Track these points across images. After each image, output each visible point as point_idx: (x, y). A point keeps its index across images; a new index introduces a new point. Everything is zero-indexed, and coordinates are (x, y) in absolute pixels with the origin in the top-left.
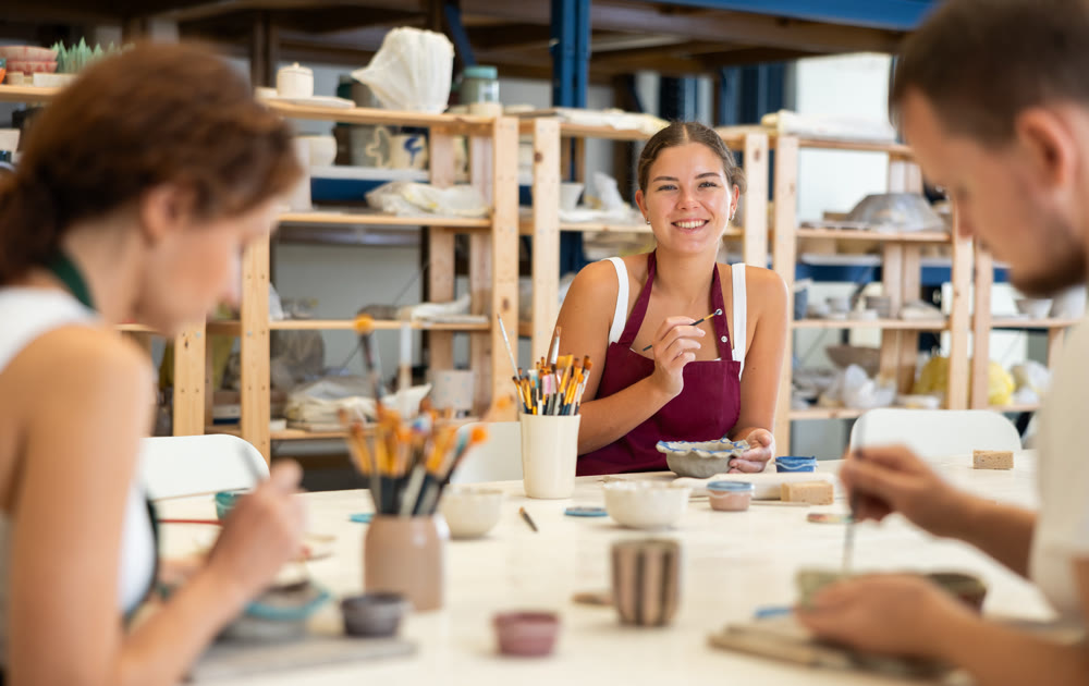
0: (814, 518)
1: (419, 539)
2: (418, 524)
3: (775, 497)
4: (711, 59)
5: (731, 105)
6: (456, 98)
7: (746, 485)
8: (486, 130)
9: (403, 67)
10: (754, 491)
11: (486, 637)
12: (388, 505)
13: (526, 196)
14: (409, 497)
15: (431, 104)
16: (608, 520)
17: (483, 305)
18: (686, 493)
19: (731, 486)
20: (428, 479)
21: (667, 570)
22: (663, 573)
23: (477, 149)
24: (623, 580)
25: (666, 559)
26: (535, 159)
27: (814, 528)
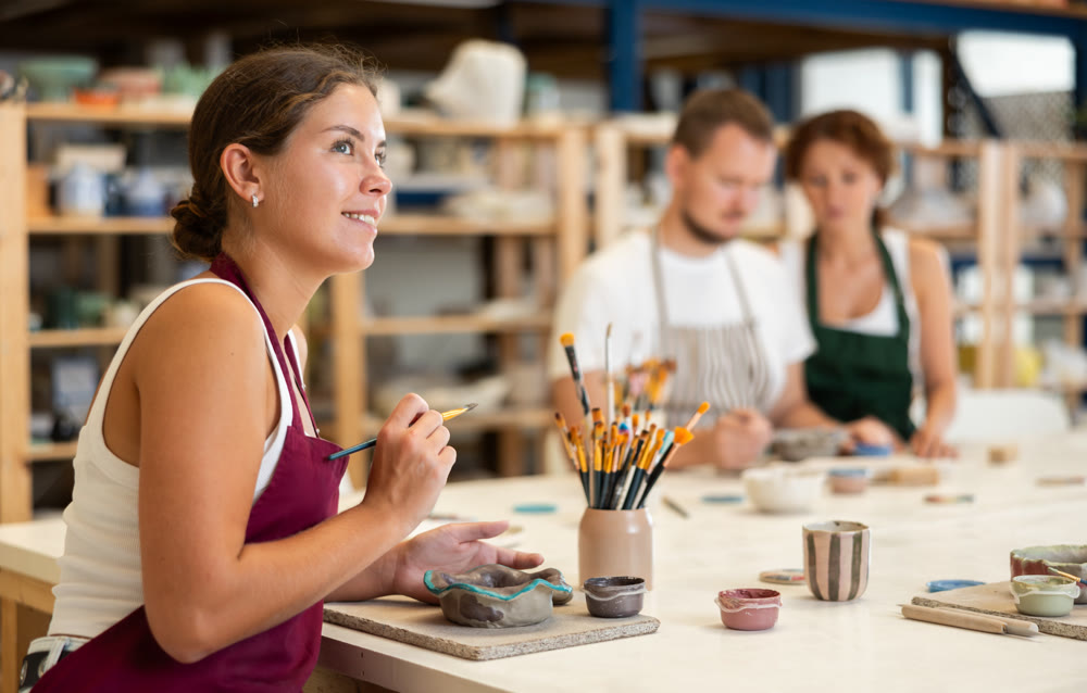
0: (932, 500)
1: (633, 530)
2: (630, 514)
3: (889, 479)
4: (731, 63)
6: (526, 106)
7: (862, 472)
8: (550, 141)
9: (475, 83)
11: (715, 612)
12: (605, 501)
13: (591, 201)
14: (622, 492)
15: (501, 117)
19: (849, 472)
20: (640, 474)
21: (857, 550)
22: (854, 553)
23: (544, 157)
24: (818, 560)
25: (858, 540)
26: (597, 165)
27: (934, 509)
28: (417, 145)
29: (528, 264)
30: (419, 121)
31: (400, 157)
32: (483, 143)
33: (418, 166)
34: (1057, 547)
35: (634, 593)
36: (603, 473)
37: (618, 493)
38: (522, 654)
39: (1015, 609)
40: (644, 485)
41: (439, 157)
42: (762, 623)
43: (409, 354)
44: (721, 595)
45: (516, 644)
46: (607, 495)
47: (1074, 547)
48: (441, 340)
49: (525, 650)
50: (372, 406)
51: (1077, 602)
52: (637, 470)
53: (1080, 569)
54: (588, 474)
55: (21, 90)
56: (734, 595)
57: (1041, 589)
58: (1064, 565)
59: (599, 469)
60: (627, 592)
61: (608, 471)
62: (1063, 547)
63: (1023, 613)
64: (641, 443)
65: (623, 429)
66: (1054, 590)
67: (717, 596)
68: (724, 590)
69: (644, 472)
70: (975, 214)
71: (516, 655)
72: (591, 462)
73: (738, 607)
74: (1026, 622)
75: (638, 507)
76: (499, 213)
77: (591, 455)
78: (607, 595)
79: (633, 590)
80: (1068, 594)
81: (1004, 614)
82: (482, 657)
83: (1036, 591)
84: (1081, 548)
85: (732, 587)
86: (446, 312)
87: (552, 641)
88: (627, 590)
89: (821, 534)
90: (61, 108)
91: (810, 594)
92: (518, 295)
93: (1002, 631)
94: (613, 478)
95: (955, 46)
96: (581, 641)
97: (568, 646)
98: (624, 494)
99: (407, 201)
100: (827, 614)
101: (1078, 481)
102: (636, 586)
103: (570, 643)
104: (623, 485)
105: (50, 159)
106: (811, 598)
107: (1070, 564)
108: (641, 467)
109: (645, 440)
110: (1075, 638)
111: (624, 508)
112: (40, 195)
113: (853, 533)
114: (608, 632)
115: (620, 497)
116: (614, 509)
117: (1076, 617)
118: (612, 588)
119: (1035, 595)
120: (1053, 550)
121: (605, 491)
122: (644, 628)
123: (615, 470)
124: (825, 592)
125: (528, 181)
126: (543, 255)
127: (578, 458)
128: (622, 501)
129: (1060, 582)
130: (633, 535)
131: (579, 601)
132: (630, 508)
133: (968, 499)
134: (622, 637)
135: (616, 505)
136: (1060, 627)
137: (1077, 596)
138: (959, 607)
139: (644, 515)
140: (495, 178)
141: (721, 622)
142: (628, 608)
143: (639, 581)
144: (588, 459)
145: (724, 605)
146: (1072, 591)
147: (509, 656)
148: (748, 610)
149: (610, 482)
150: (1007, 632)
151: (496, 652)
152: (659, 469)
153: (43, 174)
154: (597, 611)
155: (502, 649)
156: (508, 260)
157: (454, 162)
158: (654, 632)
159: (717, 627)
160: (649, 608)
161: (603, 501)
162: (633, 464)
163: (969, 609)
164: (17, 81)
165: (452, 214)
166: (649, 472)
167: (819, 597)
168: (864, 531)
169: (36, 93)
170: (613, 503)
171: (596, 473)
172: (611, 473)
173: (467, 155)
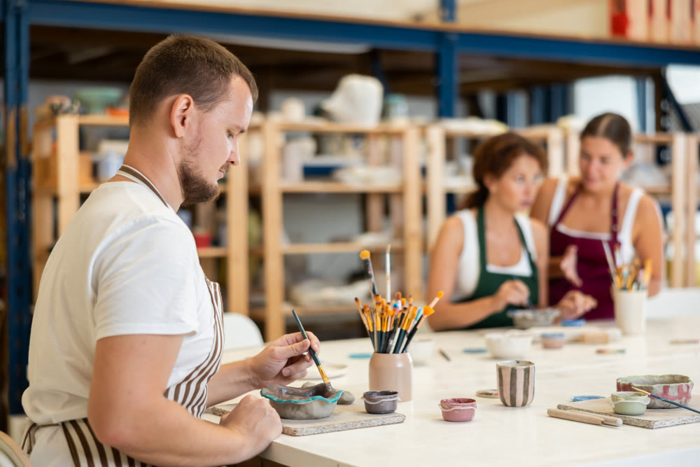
0: (600, 352)
1: (400, 365)
2: (398, 356)
3: (578, 341)
4: (526, 84)
5: (538, 111)
6: (385, 113)
7: (561, 335)
8: (399, 135)
9: (352, 101)
10: (566, 338)
11: (439, 412)
12: (383, 349)
13: (424, 171)
14: (393, 343)
15: (369, 120)
16: (488, 355)
17: (400, 233)
18: (530, 340)
19: (553, 336)
20: (403, 333)
21: (527, 377)
22: (525, 378)
23: (395, 144)
24: (504, 383)
25: (527, 371)
26: (429, 150)
27: (600, 357)
28: (319, 139)
29: (387, 211)
30: (320, 124)
31: (308, 145)
32: (359, 136)
33: (319, 151)
34: (645, 377)
35: (391, 400)
36: (381, 332)
37: (391, 344)
38: (322, 433)
39: (613, 411)
40: (406, 339)
41: (332, 146)
42: (465, 417)
43: (314, 266)
44: (442, 401)
45: (318, 428)
46: (384, 345)
47: (656, 376)
48: (333, 256)
49: (324, 431)
50: (288, 297)
51: (649, 407)
52: (401, 330)
53: (652, 388)
54: (373, 332)
55: (76, 108)
56: (451, 402)
57: (626, 399)
58: (643, 386)
59: (379, 330)
60: (387, 399)
61: (384, 331)
62: (650, 376)
63: (617, 413)
64: (403, 315)
65: (395, 307)
66: (634, 399)
67: (440, 403)
68: (445, 399)
69: (406, 331)
70: (670, 179)
71: (318, 433)
72: (375, 326)
73: (450, 408)
74: (615, 418)
75: (403, 352)
76: (367, 180)
77: (375, 322)
78: (375, 401)
79: (390, 398)
80: (642, 402)
81: (606, 414)
82: (299, 434)
83: (623, 400)
84: (660, 377)
85: (450, 397)
86: (335, 240)
87: (341, 426)
88: (386, 398)
89: (505, 368)
90: (100, 118)
91: (501, 403)
92: (379, 230)
93: (600, 423)
94: (387, 336)
95: (665, 72)
96: (358, 426)
97: (350, 429)
98: (394, 344)
99: (311, 172)
100: (510, 414)
101: (695, 342)
102: (392, 396)
103: (351, 427)
104: (393, 339)
105: (95, 149)
106: (500, 405)
107: (647, 385)
108: (404, 329)
109: (406, 313)
110: (643, 427)
111: (394, 352)
112: (87, 170)
113: (525, 367)
114: (374, 422)
115: (391, 346)
116: (388, 353)
117: (648, 415)
118: (379, 397)
119: (622, 403)
120: (644, 379)
121: (383, 343)
122: (396, 420)
123: (388, 330)
124: (508, 402)
125: (387, 160)
126: (395, 205)
127: (368, 324)
128: (393, 348)
129: (640, 395)
130: (400, 368)
131: (360, 404)
132: (398, 353)
133: (622, 351)
134: (382, 425)
135: (389, 350)
136: (635, 421)
137: (648, 403)
138: (582, 410)
139: (406, 356)
140: (366, 159)
141: (442, 418)
142: (388, 408)
143: (396, 393)
144: (373, 324)
145: (443, 407)
146: (645, 400)
147: (314, 434)
148: (456, 410)
149: (386, 337)
150: (604, 423)
151: (307, 431)
152: (415, 330)
153: (89, 157)
154: (371, 410)
155: (310, 429)
156: (375, 208)
157: (341, 149)
158: (402, 422)
159: (441, 420)
160: (400, 408)
161: (382, 349)
162: (399, 327)
163: (588, 411)
164: (73, 102)
165: (337, 181)
166: (409, 332)
167: (506, 405)
168: (531, 366)
169: (85, 109)
170: (388, 349)
171: (378, 332)
172: (386, 332)
173: (349, 144)
